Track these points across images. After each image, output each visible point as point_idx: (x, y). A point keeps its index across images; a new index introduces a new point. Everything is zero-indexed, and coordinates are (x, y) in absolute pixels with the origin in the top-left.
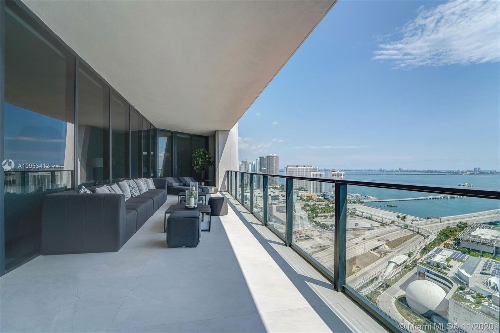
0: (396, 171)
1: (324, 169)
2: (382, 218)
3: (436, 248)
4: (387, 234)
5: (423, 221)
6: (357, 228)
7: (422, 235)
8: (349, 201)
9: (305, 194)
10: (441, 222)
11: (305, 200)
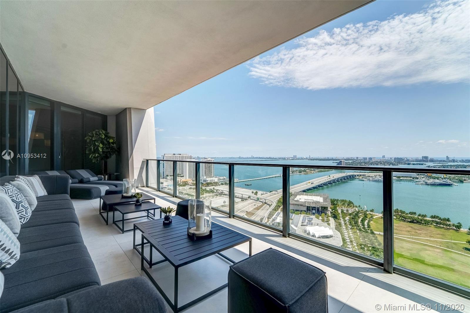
0: (250, 158)
1: (197, 157)
2: (242, 195)
3: (277, 212)
4: (246, 206)
5: (268, 194)
6: (225, 205)
7: (268, 204)
8: (218, 183)
9: (181, 179)
10: (278, 194)
11: (181, 185)
